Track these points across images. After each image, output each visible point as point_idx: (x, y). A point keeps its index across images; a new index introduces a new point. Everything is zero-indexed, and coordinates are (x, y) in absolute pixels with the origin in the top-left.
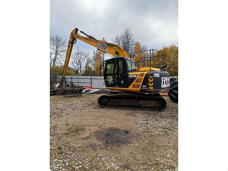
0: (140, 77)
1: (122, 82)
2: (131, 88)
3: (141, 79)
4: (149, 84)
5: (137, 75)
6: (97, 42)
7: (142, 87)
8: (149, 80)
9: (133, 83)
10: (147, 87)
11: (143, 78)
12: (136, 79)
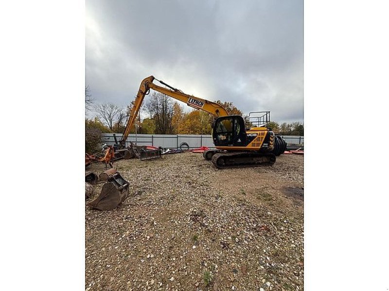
0: (260, 136)
1: (239, 141)
2: (249, 146)
3: (262, 138)
4: (271, 142)
5: (257, 134)
6: (188, 97)
7: (263, 145)
8: (271, 138)
9: (253, 142)
10: (269, 145)
11: (264, 137)
12: (257, 137)
